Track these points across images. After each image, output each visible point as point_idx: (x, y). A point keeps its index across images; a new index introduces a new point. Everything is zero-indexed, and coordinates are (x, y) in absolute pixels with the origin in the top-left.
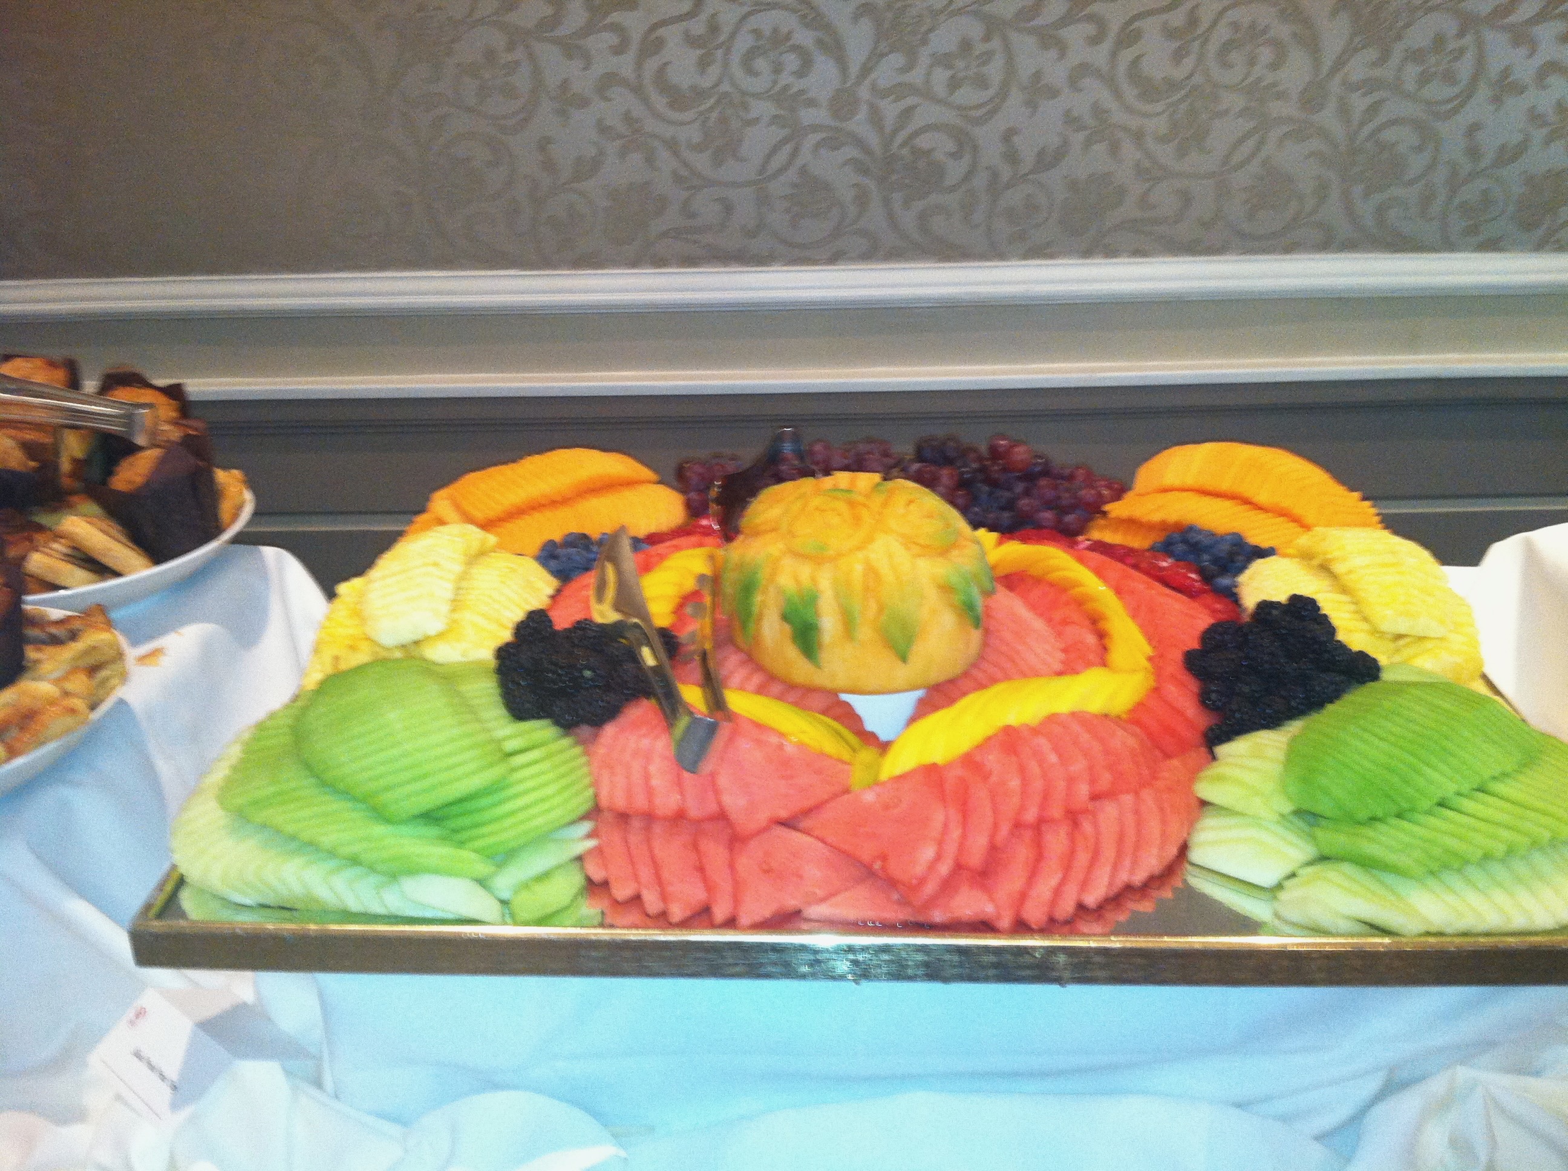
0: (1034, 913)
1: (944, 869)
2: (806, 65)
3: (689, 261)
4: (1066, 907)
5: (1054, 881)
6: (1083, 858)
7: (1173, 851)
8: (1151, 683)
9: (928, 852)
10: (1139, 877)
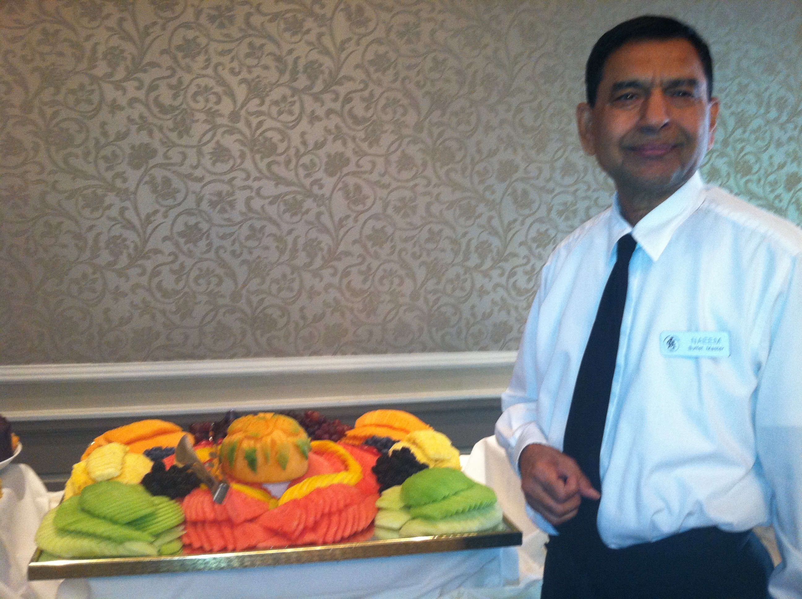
0: (330, 538)
1: (301, 527)
2: (220, 282)
3: (168, 359)
4: (339, 537)
5: (335, 529)
6: (343, 524)
7: (370, 521)
8: (361, 477)
9: (295, 523)
10: (360, 528)
